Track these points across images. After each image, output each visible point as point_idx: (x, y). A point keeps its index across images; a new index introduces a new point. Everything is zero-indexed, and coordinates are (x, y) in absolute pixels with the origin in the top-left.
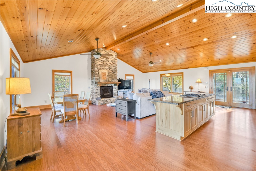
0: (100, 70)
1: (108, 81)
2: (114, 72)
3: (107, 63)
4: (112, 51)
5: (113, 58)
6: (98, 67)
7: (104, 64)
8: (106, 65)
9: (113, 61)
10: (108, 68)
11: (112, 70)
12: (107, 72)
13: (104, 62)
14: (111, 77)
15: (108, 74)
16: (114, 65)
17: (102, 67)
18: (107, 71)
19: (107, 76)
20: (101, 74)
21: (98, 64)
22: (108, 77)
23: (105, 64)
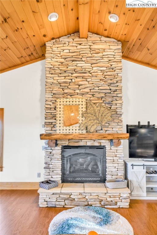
0: (58, 100)
1: (84, 132)
2: (110, 103)
3: (83, 77)
4: (103, 39)
5: (106, 60)
6: (54, 92)
7: (73, 81)
8: (81, 83)
9: (105, 69)
10: (87, 90)
11: (103, 95)
12: (84, 103)
13: (73, 75)
14: (97, 119)
15: (87, 108)
16: (110, 81)
17: (66, 91)
18: (84, 100)
19: (80, 115)
20: (62, 109)
21: (55, 81)
22: (83, 119)
23: (78, 79)
